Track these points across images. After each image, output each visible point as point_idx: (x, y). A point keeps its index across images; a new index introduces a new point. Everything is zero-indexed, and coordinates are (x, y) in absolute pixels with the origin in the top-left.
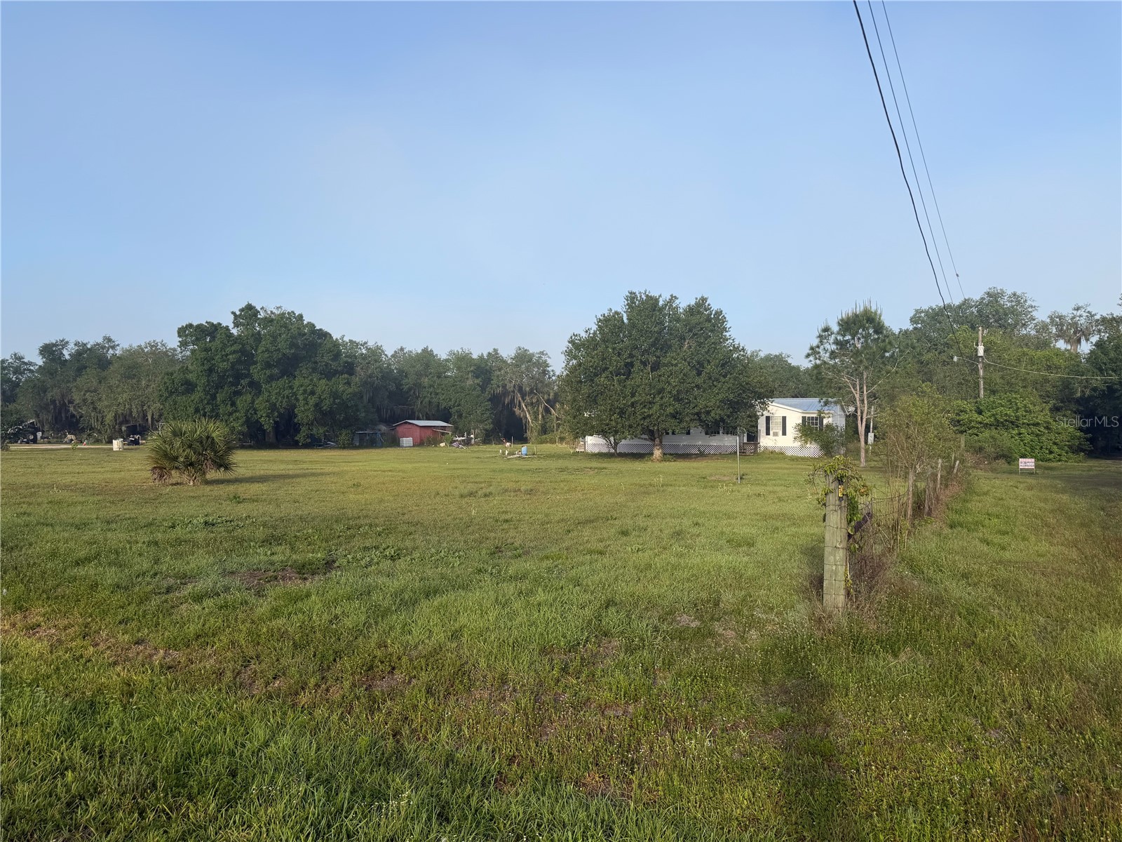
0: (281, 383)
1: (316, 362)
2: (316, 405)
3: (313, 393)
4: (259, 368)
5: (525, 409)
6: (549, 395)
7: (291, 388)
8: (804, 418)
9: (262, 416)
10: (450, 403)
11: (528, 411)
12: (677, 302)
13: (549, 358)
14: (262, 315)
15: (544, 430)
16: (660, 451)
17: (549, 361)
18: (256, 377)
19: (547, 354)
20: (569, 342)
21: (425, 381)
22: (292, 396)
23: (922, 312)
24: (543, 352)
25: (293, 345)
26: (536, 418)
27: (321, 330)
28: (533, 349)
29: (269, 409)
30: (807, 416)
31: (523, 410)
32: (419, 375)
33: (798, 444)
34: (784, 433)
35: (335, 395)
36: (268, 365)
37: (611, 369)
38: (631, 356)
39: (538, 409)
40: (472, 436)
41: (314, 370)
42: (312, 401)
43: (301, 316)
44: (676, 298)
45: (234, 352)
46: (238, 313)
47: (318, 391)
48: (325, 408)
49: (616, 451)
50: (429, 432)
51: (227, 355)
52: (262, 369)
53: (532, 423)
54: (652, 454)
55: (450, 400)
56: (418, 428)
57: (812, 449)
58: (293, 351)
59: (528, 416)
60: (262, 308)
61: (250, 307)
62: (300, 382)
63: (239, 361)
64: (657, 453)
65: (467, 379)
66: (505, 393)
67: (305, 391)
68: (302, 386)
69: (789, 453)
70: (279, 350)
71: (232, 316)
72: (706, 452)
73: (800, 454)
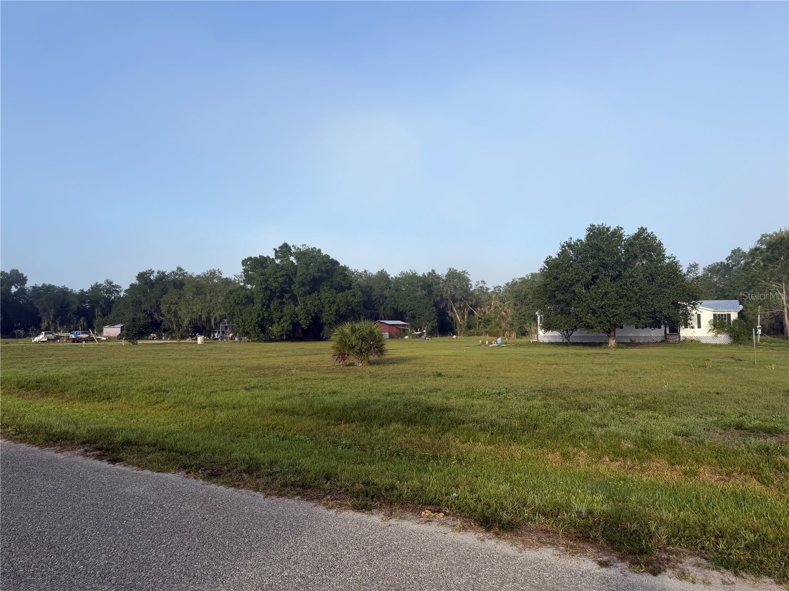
0: (313, 295)
1: (332, 282)
2: (337, 311)
3: (334, 302)
4: (297, 286)
5: (456, 311)
6: (472, 302)
7: (319, 299)
8: (715, 315)
9: (301, 319)
10: (407, 308)
11: (458, 313)
12: (623, 231)
13: (469, 275)
14: (293, 250)
15: (469, 327)
16: (614, 341)
17: (469, 277)
18: (295, 292)
19: (467, 273)
20: (545, 262)
21: (387, 293)
22: (320, 305)
23: (767, 236)
24: (465, 271)
25: (320, 270)
26: (463, 318)
27: (333, 259)
28: (459, 270)
29: (306, 314)
30: (717, 313)
31: (454, 313)
32: (382, 289)
33: (712, 334)
34: (699, 327)
35: (348, 303)
36: (303, 284)
37: (582, 281)
38: (597, 271)
39: (464, 311)
40: (424, 331)
41: (332, 286)
42: (334, 307)
43: (320, 250)
44: (622, 229)
45: (283, 275)
46: (278, 249)
47: (338, 300)
48: (342, 312)
49: (569, 341)
50: (394, 329)
51: (277, 278)
52: (300, 287)
53: (461, 321)
54: (608, 343)
55: (407, 306)
56: (388, 326)
57: (723, 338)
58: (320, 274)
59: (457, 316)
60: (293, 246)
61: (285, 246)
62: (325, 294)
63: (285, 282)
64: (612, 342)
65: (418, 291)
66: (442, 300)
67: (329, 301)
68: (327, 298)
69: (704, 341)
70: (310, 274)
71: (274, 251)
72: (637, 341)
73: (713, 342)
